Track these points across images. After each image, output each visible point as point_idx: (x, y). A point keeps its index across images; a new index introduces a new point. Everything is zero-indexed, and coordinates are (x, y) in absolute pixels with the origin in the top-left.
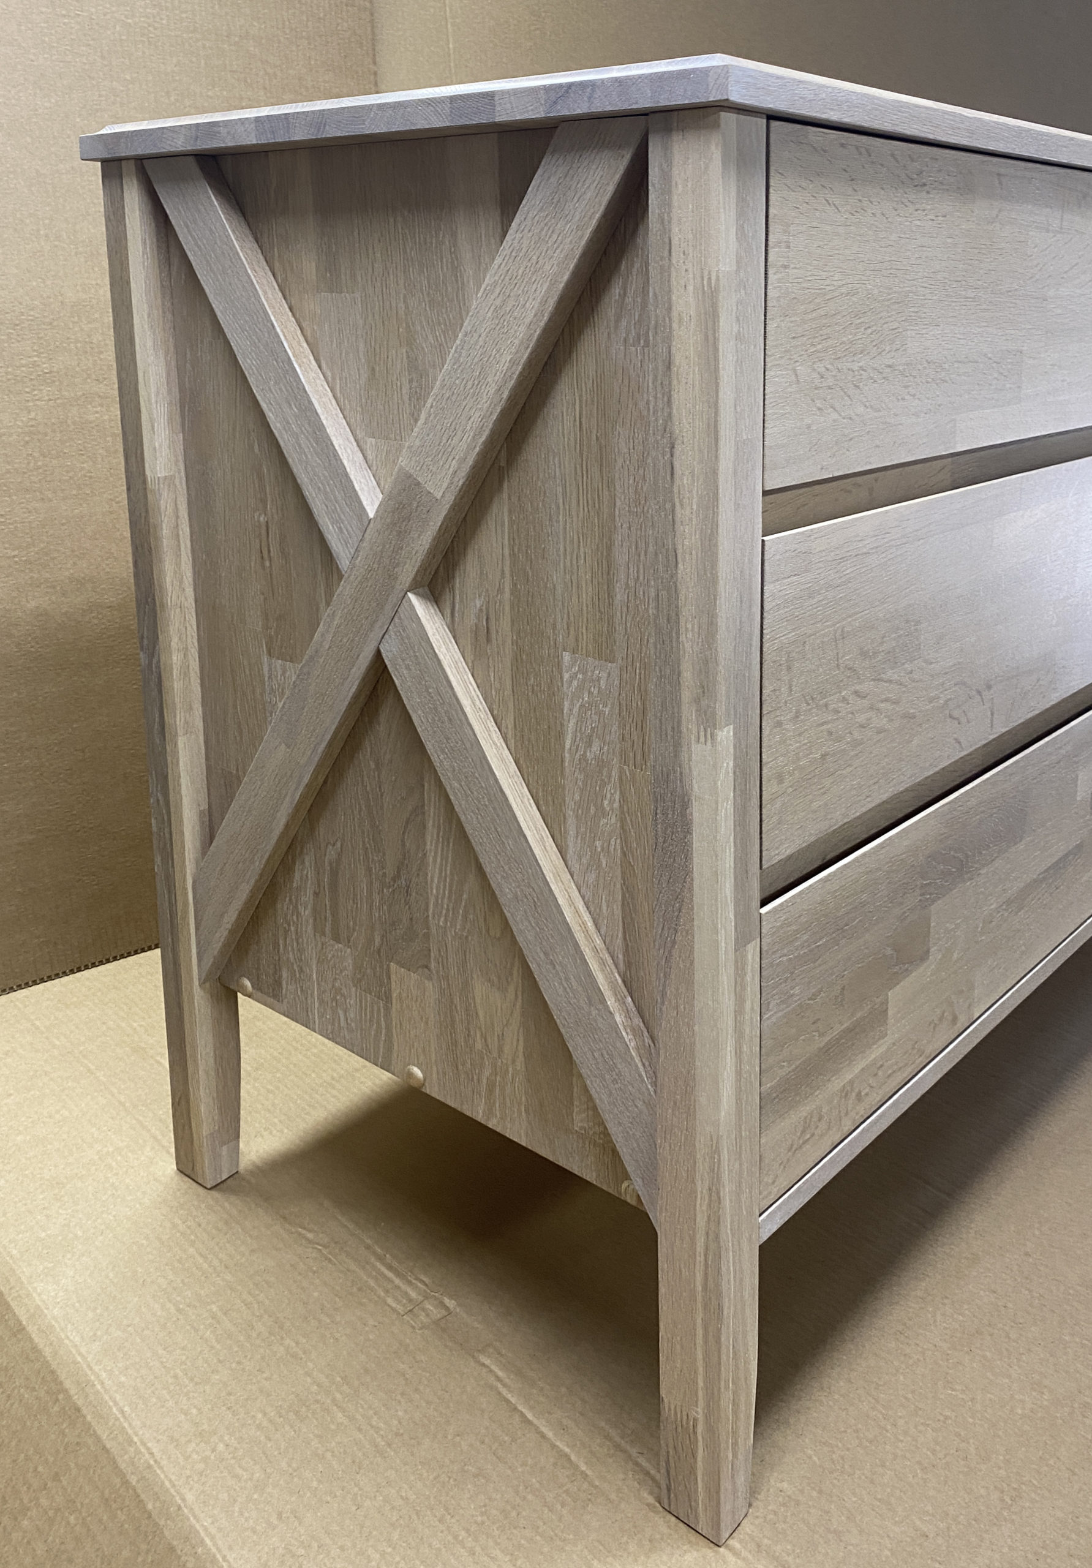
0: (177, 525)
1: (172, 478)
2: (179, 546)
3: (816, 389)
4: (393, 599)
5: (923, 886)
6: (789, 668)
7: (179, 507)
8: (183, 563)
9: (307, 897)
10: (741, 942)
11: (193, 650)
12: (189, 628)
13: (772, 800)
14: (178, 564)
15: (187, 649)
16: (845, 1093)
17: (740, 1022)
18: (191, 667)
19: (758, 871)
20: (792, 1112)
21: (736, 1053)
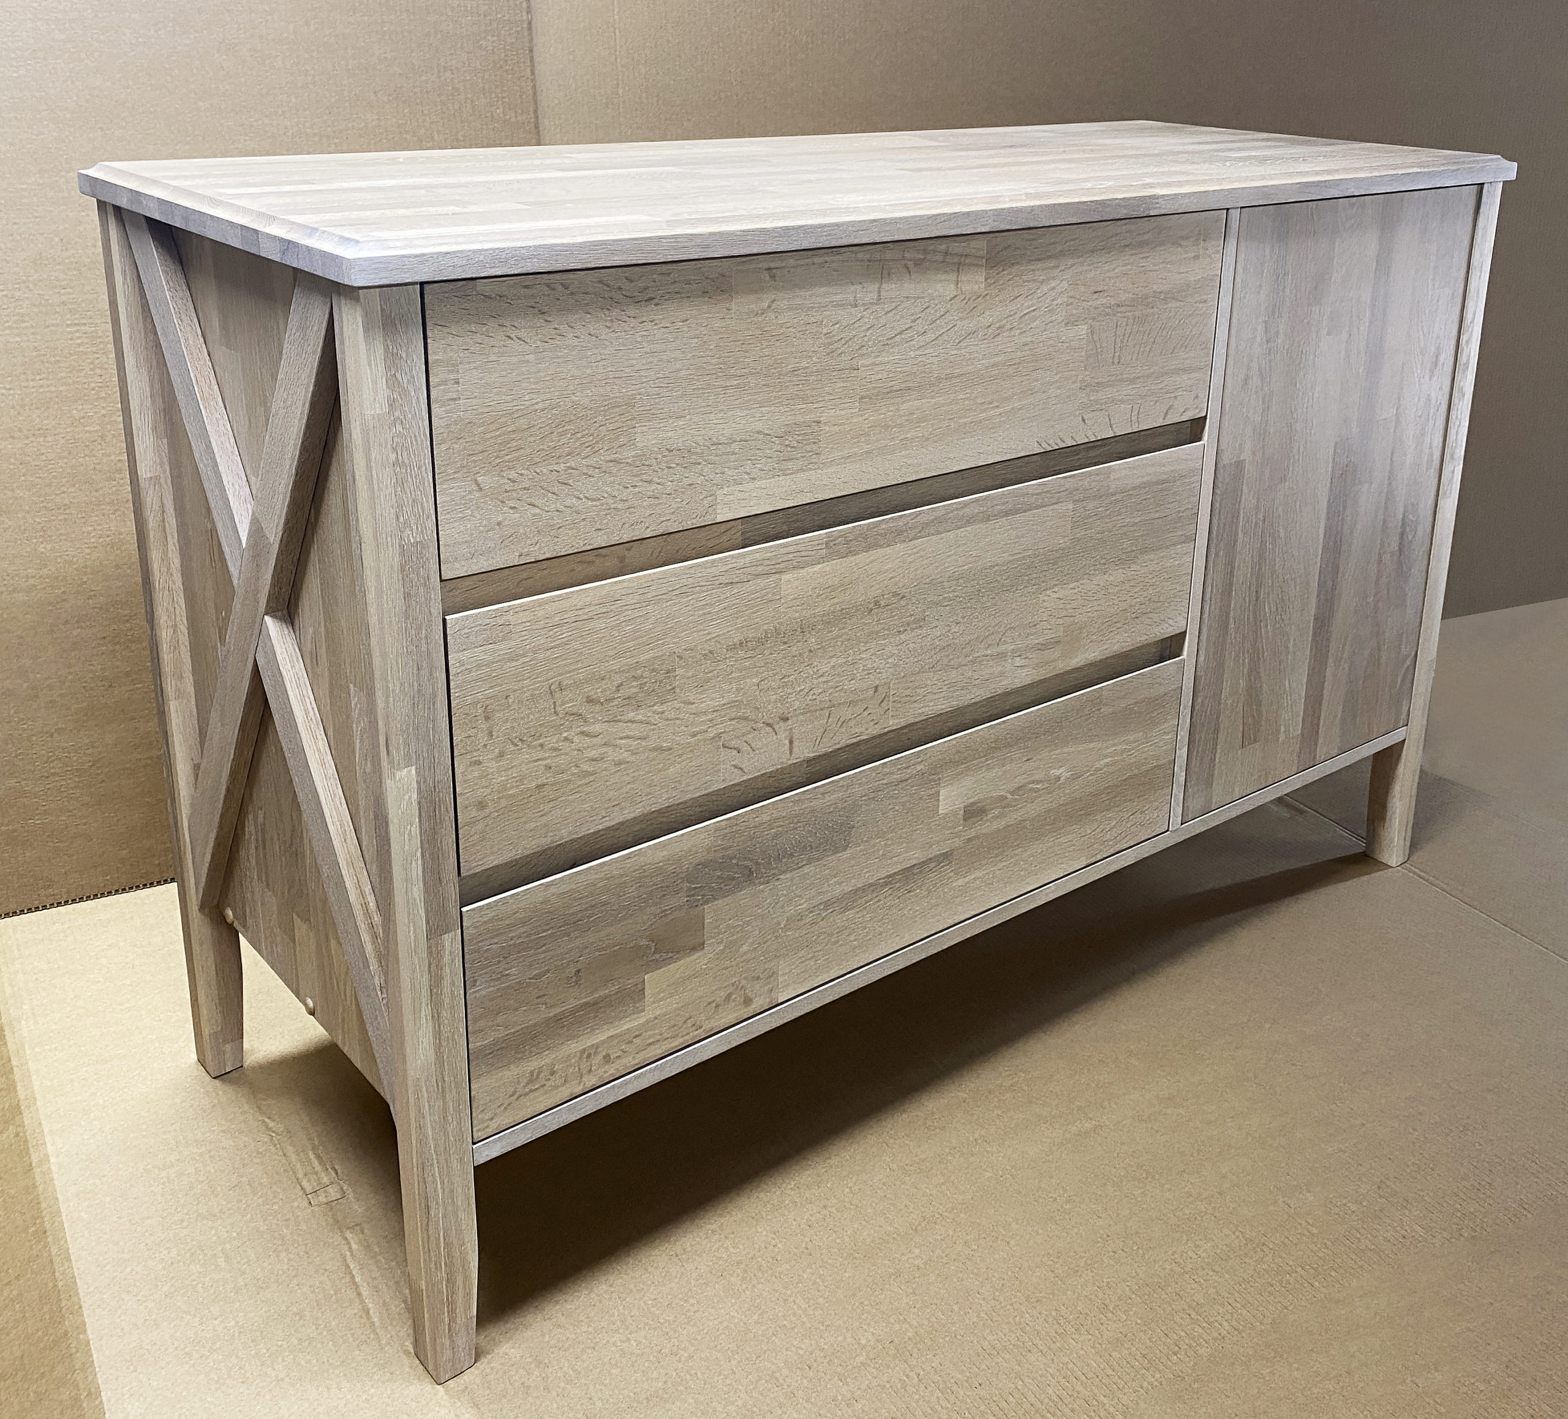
0: (164, 519)
1: (157, 478)
2: (166, 537)
3: (507, 492)
4: (258, 620)
5: (689, 889)
6: (487, 718)
7: (165, 502)
8: (170, 552)
9: (253, 850)
10: (435, 931)
11: (182, 627)
12: (177, 608)
13: (470, 824)
14: (165, 552)
15: (175, 626)
16: (587, 1054)
17: (436, 993)
18: (180, 642)
19: (456, 879)
20: (512, 1066)
21: (433, 1016)
